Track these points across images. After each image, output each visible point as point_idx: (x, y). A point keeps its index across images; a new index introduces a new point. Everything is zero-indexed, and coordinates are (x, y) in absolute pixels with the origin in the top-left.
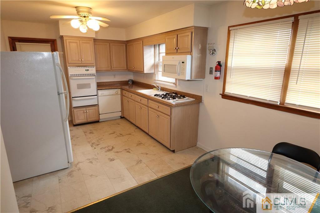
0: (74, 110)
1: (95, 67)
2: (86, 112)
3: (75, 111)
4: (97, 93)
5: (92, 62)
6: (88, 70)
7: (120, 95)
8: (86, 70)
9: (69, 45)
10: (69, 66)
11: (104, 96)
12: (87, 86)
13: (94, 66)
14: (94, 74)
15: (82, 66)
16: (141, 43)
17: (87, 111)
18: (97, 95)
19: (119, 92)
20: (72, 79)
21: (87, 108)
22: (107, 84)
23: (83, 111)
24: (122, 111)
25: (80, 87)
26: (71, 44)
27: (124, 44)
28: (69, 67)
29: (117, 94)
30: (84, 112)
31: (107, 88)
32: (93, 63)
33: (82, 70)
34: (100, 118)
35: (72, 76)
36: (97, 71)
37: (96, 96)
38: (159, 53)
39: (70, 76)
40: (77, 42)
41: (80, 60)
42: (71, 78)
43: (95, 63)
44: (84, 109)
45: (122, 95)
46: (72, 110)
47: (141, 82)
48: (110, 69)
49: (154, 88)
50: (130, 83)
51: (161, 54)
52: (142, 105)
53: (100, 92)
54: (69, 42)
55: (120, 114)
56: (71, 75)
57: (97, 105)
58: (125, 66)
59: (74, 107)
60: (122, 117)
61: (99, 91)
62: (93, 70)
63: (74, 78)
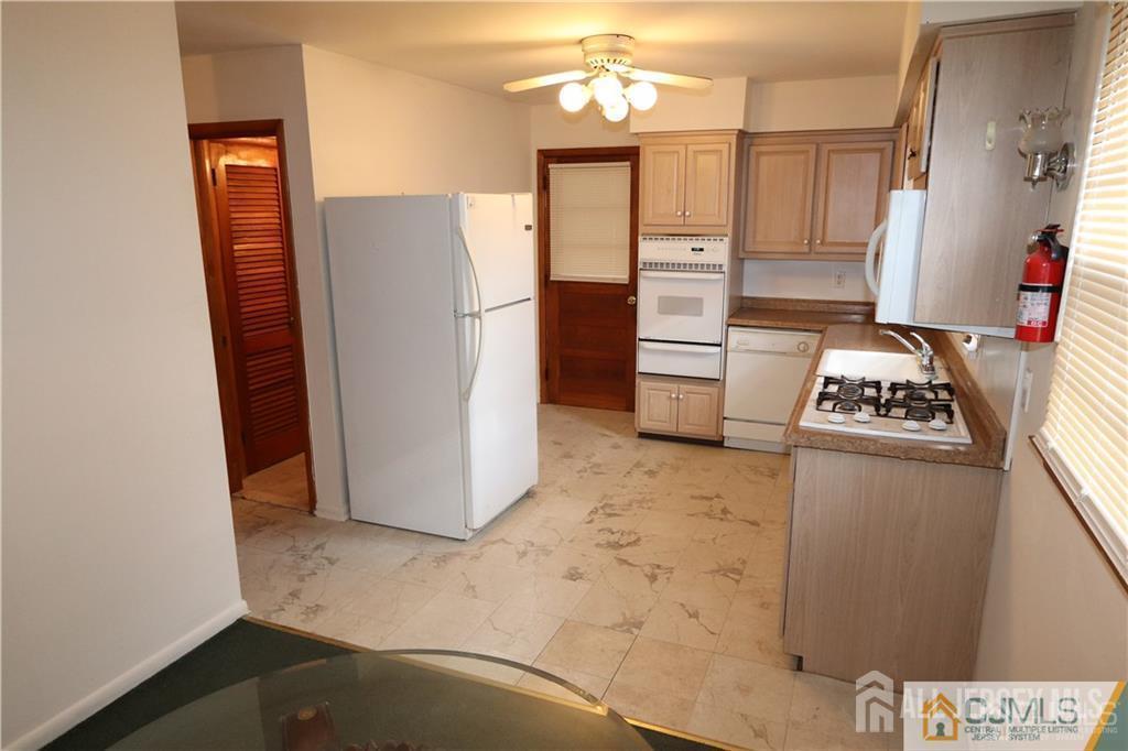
0: (642, 383)
1: (728, 240)
2: (678, 398)
3: (642, 387)
4: (724, 335)
5: (720, 222)
6: (702, 250)
8: (693, 250)
10: (643, 234)
11: (749, 351)
12: (692, 306)
13: (726, 235)
14: (721, 266)
15: (684, 235)
17: (681, 396)
18: (720, 345)
19: (814, 348)
20: (645, 277)
21: (680, 386)
22: (799, 308)
23: (669, 391)
25: (671, 306)
26: (658, 158)
28: (641, 238)
29: (802, 353)
30: (670, 396)
31: (765, 323)
33: (679, 251)
34: (726, 435)
35: (648, 267)
37: (720, 348)
39: (642, 266)
40: (678, 153)
41: (680, 213)
42: (644, 273)
43: (730, 226)
44: (674, 386)
46: (637, 381)
48: (806, 249)
53: (736, 336)
54: (654, 153)
56: (644, 264)
57: (717, 382)
59: (639, 373)
61: (731, 329)
62: (718, 252)
63: (652, 274)
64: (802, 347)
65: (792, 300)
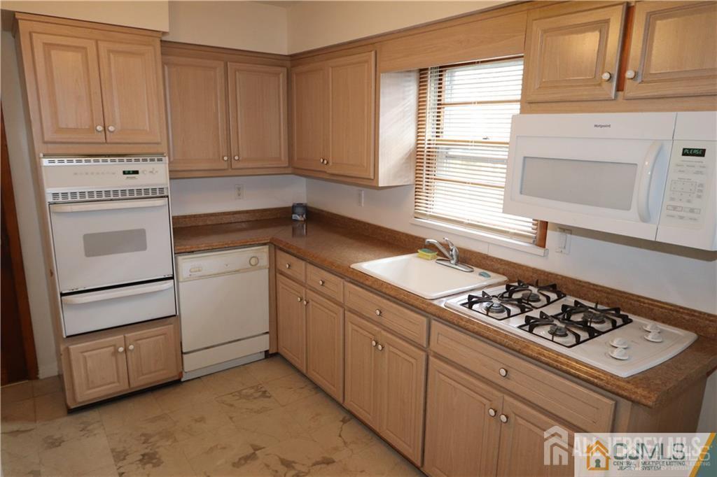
0: (71, 347)
1: (166, 159)
2: (125, 351)
3: (71, 351)
4: (175, 265)
5: (151, 139)
6: (136, 172)
7: (267, 271)
8: (125, 172)
9: (48, 58)
10: (45, 156)
11: (201, 277)
12: (134, 240)
13: (162, 154)
14: (161, 189)
15: (109, 156)
16: (367, 61)
17: (131, 347)
18: (172, 278)
19: (264, 261)
21: (126, 335)
22: (209, 223)
23: (112, 349)
24: (275, 330)
25: (98, 245)
26: (53, 53)
27: (279, 69)
28: (45, 162)
29: (255, 267)
30: (116, 352)
32: (158, 143)
33: (108, 174)
34: (186, 369)
35: (61, 200)
36: (174, 175)
37: (170, 283)
38: (440, 105)
39: (49, 199)
40: (85, 48)
41: (100, 128)
42: (55, 208)
43: (165, 143)
45: (275, 272)
46: (62, 347)
47: (343, 218)
48: (225, 166)
49: (421, 248)
50: (299, 218)
51: (447, 108)
52: (384, 333)
53: (188, 264)
54: (45, 44)
55: (264, 344)
56: (55, 195)
57: (172, 319)
58: (284, 157)
59: (68, 337)
60: (270, 352)
61: (180, 258)
62: (156, 174)
63: (68, 208)
64: (253, 261)
65: (200, 216)
